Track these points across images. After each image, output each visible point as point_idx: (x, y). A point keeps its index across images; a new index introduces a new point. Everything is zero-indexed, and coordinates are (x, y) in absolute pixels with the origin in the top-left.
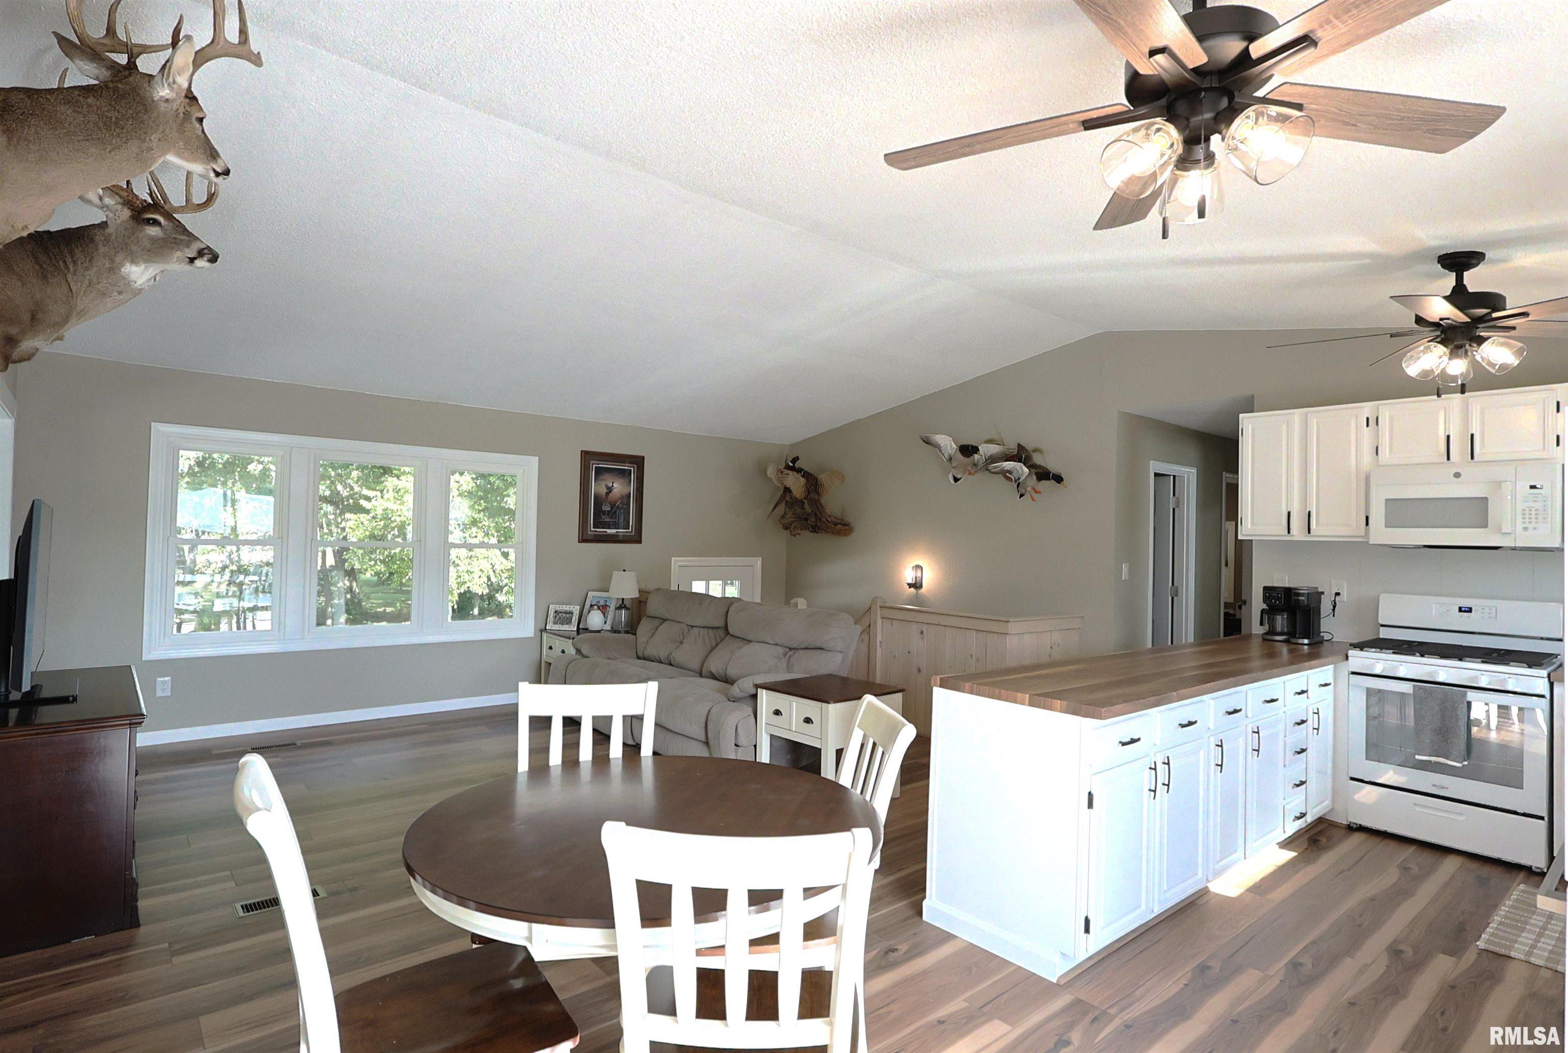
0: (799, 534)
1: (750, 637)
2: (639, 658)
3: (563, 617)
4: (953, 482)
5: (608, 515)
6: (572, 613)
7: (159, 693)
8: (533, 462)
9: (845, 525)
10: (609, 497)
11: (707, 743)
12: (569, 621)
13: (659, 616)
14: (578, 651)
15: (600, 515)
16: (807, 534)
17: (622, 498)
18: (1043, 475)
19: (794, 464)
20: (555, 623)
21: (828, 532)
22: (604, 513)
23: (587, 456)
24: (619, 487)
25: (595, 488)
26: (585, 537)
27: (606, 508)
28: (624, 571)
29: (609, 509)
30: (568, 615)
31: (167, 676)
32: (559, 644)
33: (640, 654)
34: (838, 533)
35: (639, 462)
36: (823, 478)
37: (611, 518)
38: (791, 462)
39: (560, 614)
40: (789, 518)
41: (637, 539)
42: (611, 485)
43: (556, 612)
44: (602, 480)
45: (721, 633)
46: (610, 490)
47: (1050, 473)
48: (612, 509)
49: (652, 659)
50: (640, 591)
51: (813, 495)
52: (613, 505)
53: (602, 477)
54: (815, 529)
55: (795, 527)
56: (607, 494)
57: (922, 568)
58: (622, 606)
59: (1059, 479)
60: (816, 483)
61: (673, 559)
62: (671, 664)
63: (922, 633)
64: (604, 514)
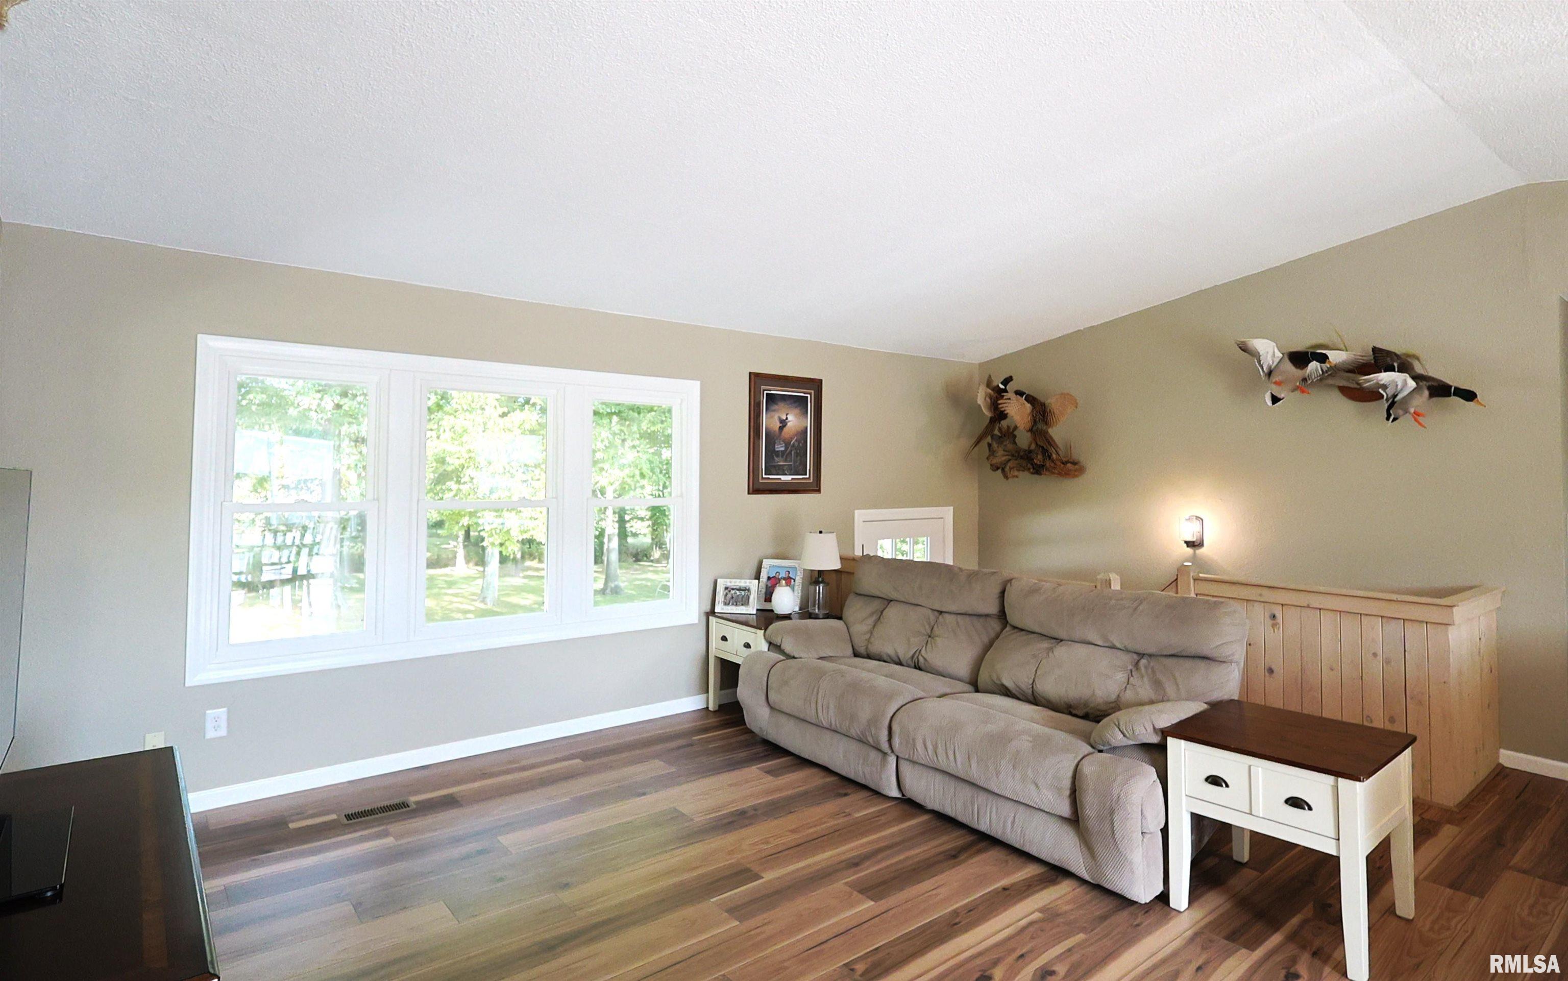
0: (1017, 477)
1: (1062, 634)
2: (856, 654)
3: (739, 597)
4: (1269, 403)
5: (782, 456)
6: (749, 590)
7: (211, 734)
8: (694, 387)
9: (1074, 463)
10: (783, 433)
11: (1075, 820)
12: (745, 601)
13: (878, 594)
14: (774, 646)
15: (773, 456)
16: (1025, 476)
17: (797, 434)
18: (1440, 390)
19: (1006, 386)
20: (726, 604)
21: (1053, 473)
22: (777, 454)
23: (757, 379)
24: (794, 420)
25: (769, 421)
26: (756, 487)
27: (780, 448)
28: (821, 532)
29: (783, 449)
30: (743, 593)
31: (222, 707)
32: (739, 635)
33: (862, 650)
34: (1067, 474)
35: (816, 385)
36: (1053, 403)
37: (786, 461)
38: (1002, 383)
39: (733, 592)
40: (1001, 456)
41: (815, 487)
42: (785, 418)
43: (726, 588)
44: (774, 411)
45: (995, 625)
46: (783, 423)
47: (1451, 387)
48: (787, 448)
49: (885, 659)
50: (842, 558)
51: (1040, 426)
52: (787, 444)
53: (775, 407)
54: (1038, 470)
55: (1011, 469)
56: (781, 428)
57: (1202, 520)
58: (817, 577)
59: (1469, 396)
60: (1044, 411)
61: (856, 512)
62: (918, 667)
63: (1274, 617)
64: (777, 456)
